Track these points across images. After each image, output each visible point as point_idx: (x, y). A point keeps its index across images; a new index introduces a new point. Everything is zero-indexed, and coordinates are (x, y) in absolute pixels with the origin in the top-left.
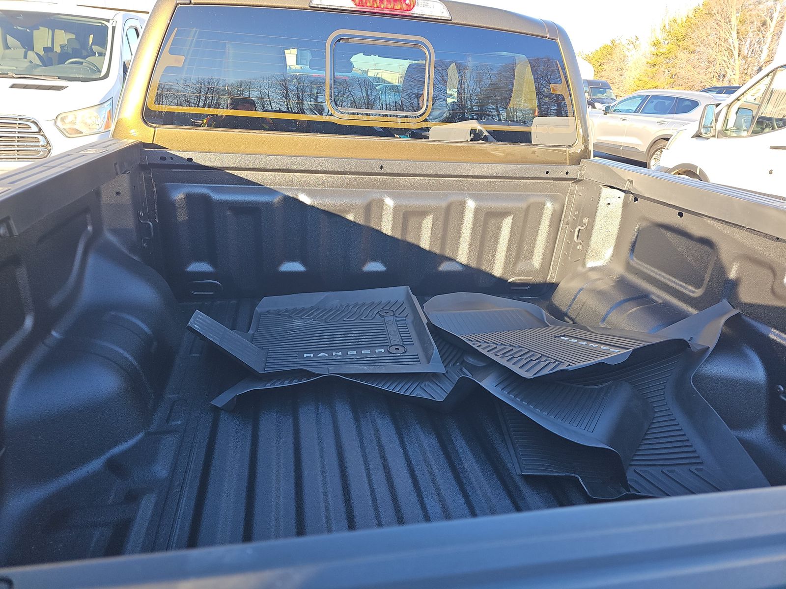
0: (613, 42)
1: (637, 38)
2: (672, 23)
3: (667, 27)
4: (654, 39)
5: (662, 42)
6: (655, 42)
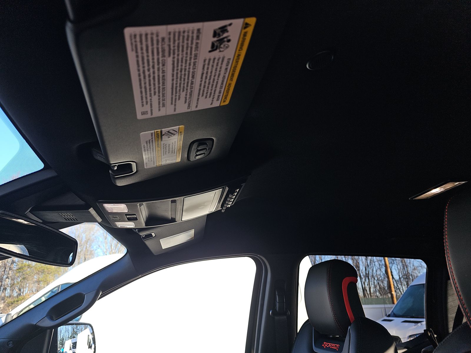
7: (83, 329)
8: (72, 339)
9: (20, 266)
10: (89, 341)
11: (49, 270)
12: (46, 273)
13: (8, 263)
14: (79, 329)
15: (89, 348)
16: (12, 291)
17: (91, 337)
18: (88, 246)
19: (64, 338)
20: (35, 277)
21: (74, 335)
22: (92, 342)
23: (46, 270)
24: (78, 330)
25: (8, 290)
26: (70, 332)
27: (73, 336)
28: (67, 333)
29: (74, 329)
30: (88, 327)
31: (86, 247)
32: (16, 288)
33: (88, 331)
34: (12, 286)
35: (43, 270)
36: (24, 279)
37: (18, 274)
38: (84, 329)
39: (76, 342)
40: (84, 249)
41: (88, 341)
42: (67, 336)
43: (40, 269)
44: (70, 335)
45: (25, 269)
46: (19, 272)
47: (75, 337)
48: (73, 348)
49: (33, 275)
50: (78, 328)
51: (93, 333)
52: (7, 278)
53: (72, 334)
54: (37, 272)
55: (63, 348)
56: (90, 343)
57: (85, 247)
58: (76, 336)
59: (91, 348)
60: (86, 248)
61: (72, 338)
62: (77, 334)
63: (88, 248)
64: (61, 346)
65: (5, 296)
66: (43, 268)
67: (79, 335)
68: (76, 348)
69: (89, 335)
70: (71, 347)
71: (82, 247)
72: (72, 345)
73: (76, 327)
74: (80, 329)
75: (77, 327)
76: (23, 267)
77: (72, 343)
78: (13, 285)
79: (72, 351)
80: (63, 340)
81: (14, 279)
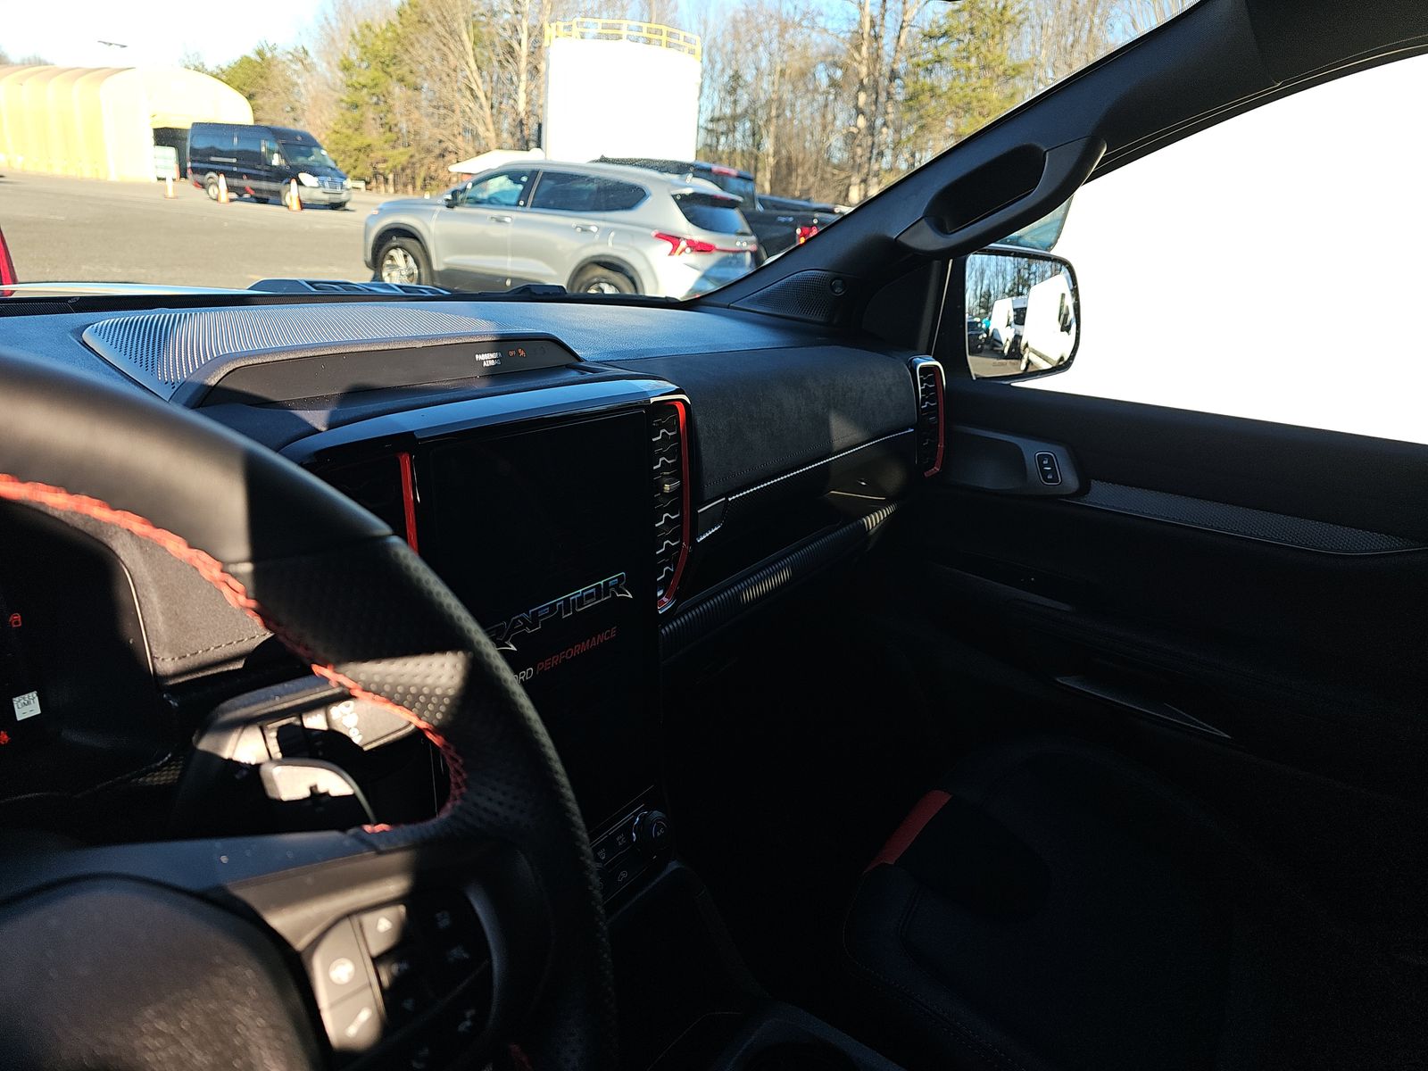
0: (260, 53)
1: (306, 52)
2: (366, 31)
3: (358, 37)
4: (342, 57)
5: (357, 63)
6: (345, 62)
7: (1046, 275)
8: (1014, 298)
9: (911, 90)
10: (1064, 311)
11: (984, 103)
12: (976, 114)
13: (882, 78)
14: (1035, 273)
15: (1062, 330)
16: (896, 156)
17: (1069, 302)
18: (1096, 21)
19: (992, 292)
20: (949, 123)
21: (1020, 287)
22: (1072, 316)
23: (975, 104)
24: (1032, 276)
25: (888, 158)
26: (1008, 278)
27: (1016, 290)
28: (1000, 277)
29: (1019, 271)
30: (1063, 270)
31: (1092, 22)
32: (905, 150)
33: (1061, 282)
34: (897, 145)
35: (969, 103)
36: (922, 127)
37: (908, 116)
38: (1049, 273)
39: (1026, 308)
40: (1084, 35)
41: (1061, 310)
42: (1001, 288)
43: (960, 100)
44: (1009, 285)
45: (925, 98)
46: (910, 109)
47: (1022, 294)
48: (1016, 323)
49: (943, 117)
50: (1033, 268)
51: (1075, 292)
52: (885, 124)
53: (1014, 284)
54: (954, 108)
55: (990, 319)
56: (1066, 316)
57: (1087, 26)
58: (1025, 291)
59: (1068, 332)
60: (1090, 31)
61: (1012, 296)
62: (1030, 287)
63: (1095, 30)
64: (982, 311)
65: (880, 168)
66: (968, 99)
67: (1033, 288)
68: (1023, 324)
69: (1063, 295)
70: (1012, 320)
71: (1078, 23)
72: (1012, 314)
73: (1026, 266)
74: (1037, 274)
75: (1029, 266)
76: (918, 95)
77: (1015, 310)
78: (898, 143)
79: (1013, 330)
80: (990, 296)
81: (901, 129)
